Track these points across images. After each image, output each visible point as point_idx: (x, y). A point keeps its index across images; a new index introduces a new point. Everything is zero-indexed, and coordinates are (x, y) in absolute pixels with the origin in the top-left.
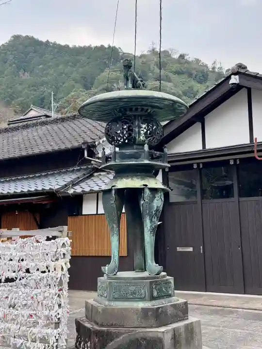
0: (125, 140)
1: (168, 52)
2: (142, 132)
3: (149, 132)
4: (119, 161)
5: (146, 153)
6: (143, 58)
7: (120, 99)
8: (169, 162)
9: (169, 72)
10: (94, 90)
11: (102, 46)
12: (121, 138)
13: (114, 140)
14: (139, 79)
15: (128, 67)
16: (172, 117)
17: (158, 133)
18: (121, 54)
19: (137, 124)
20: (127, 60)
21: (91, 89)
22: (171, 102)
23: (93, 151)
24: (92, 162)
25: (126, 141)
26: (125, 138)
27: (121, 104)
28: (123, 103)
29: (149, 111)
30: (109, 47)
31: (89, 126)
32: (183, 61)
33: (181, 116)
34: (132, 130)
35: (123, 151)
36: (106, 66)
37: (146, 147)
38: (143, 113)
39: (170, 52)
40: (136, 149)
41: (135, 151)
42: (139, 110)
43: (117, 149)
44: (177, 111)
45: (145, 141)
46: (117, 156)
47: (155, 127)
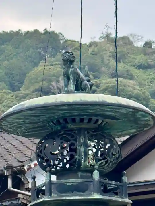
0: (65, 164)
1: (128, 39)
2: (90, 152)
3: (100, 152)
4: (56, 195)
5: (95, 183)
6: (93, 47)
7: (58, 106)
8: (130, 195)
9: (130, 65)
10: (23, 91)
11: (36, 31)
12: (60, 161)
13: (49, 165)
14: (85, 78)
15: (69, 62)
16: (133, 131)
17: (112, 154)
18: (62, 42)
19: (82, 142)
20: (69, 53)
21: (20, 90)
22: (132, 110)
23: (20, 179)
24: (20, 196)
25: (68, 166)
26: (65, 161)
27: (59, 113)
28: (63, 112)
29: (100, 122)
30: (46, 32)
31: (15, 142)
32: (149, 51)
33: (145, 129)
34: (75, 150)
35: (62, 181)
36: (42, 58)
37: (96, 175)
38: (92, 125)
39: (131, 39)
40: (82, 177)
41: (80, 180)
42: (86, 121)
43: (54, 178)
44: (139, 122)
45: (94, 165)
46: (53, 187)
47: (108, 146)
